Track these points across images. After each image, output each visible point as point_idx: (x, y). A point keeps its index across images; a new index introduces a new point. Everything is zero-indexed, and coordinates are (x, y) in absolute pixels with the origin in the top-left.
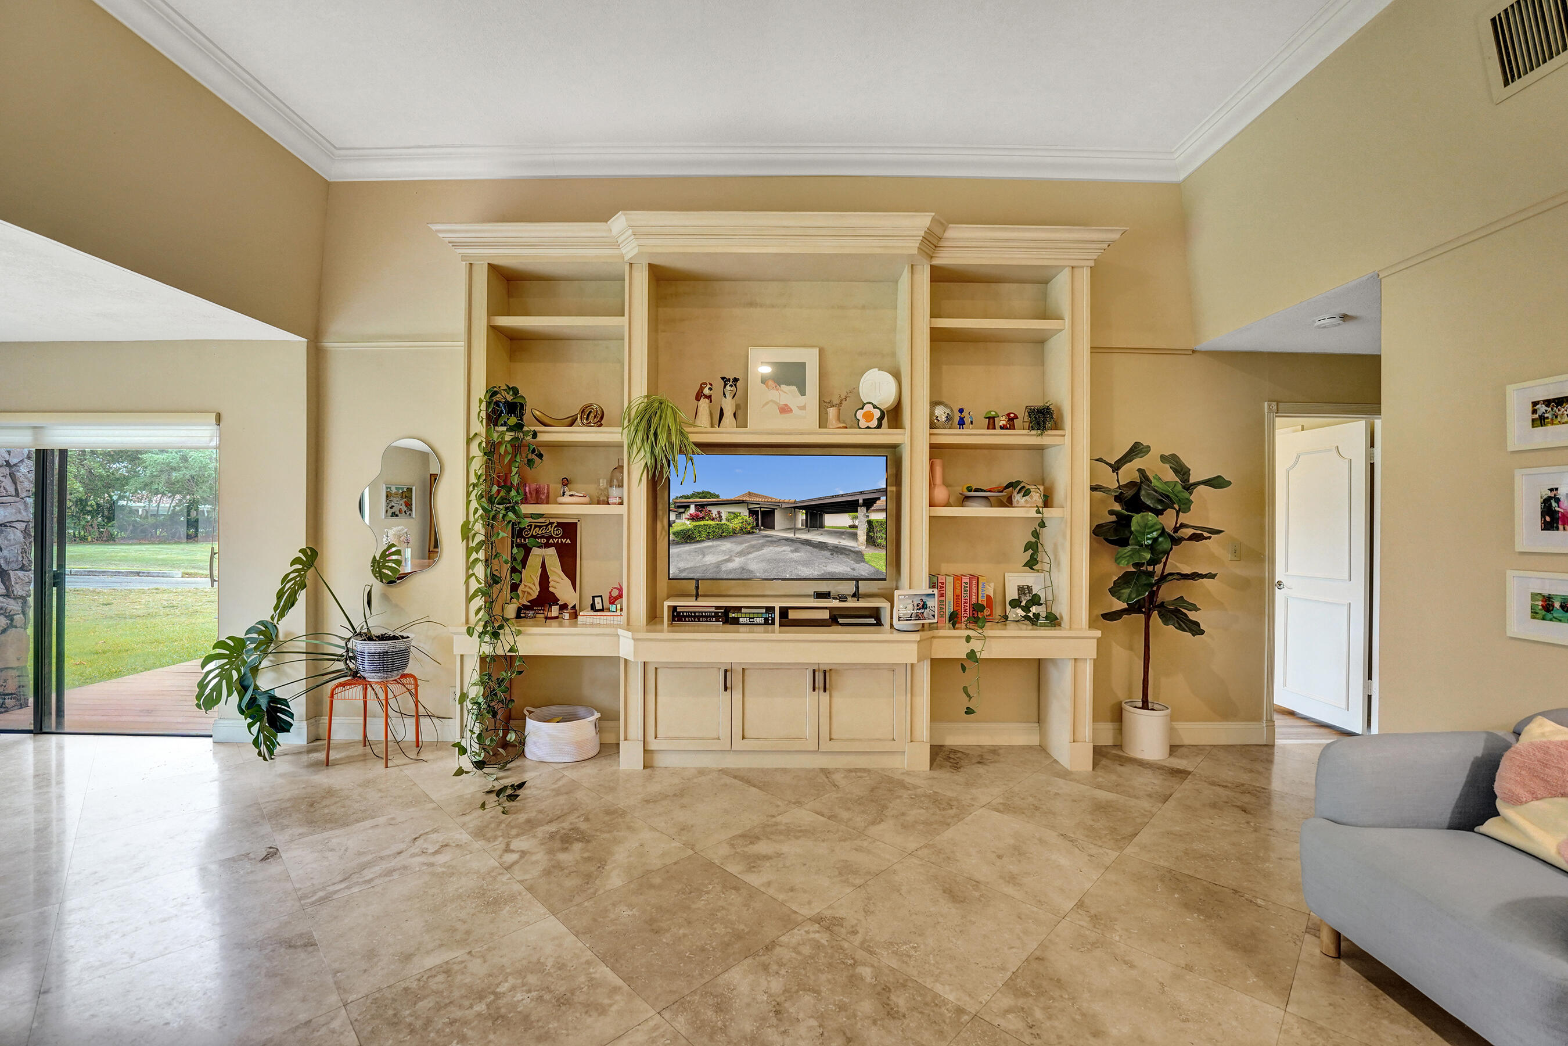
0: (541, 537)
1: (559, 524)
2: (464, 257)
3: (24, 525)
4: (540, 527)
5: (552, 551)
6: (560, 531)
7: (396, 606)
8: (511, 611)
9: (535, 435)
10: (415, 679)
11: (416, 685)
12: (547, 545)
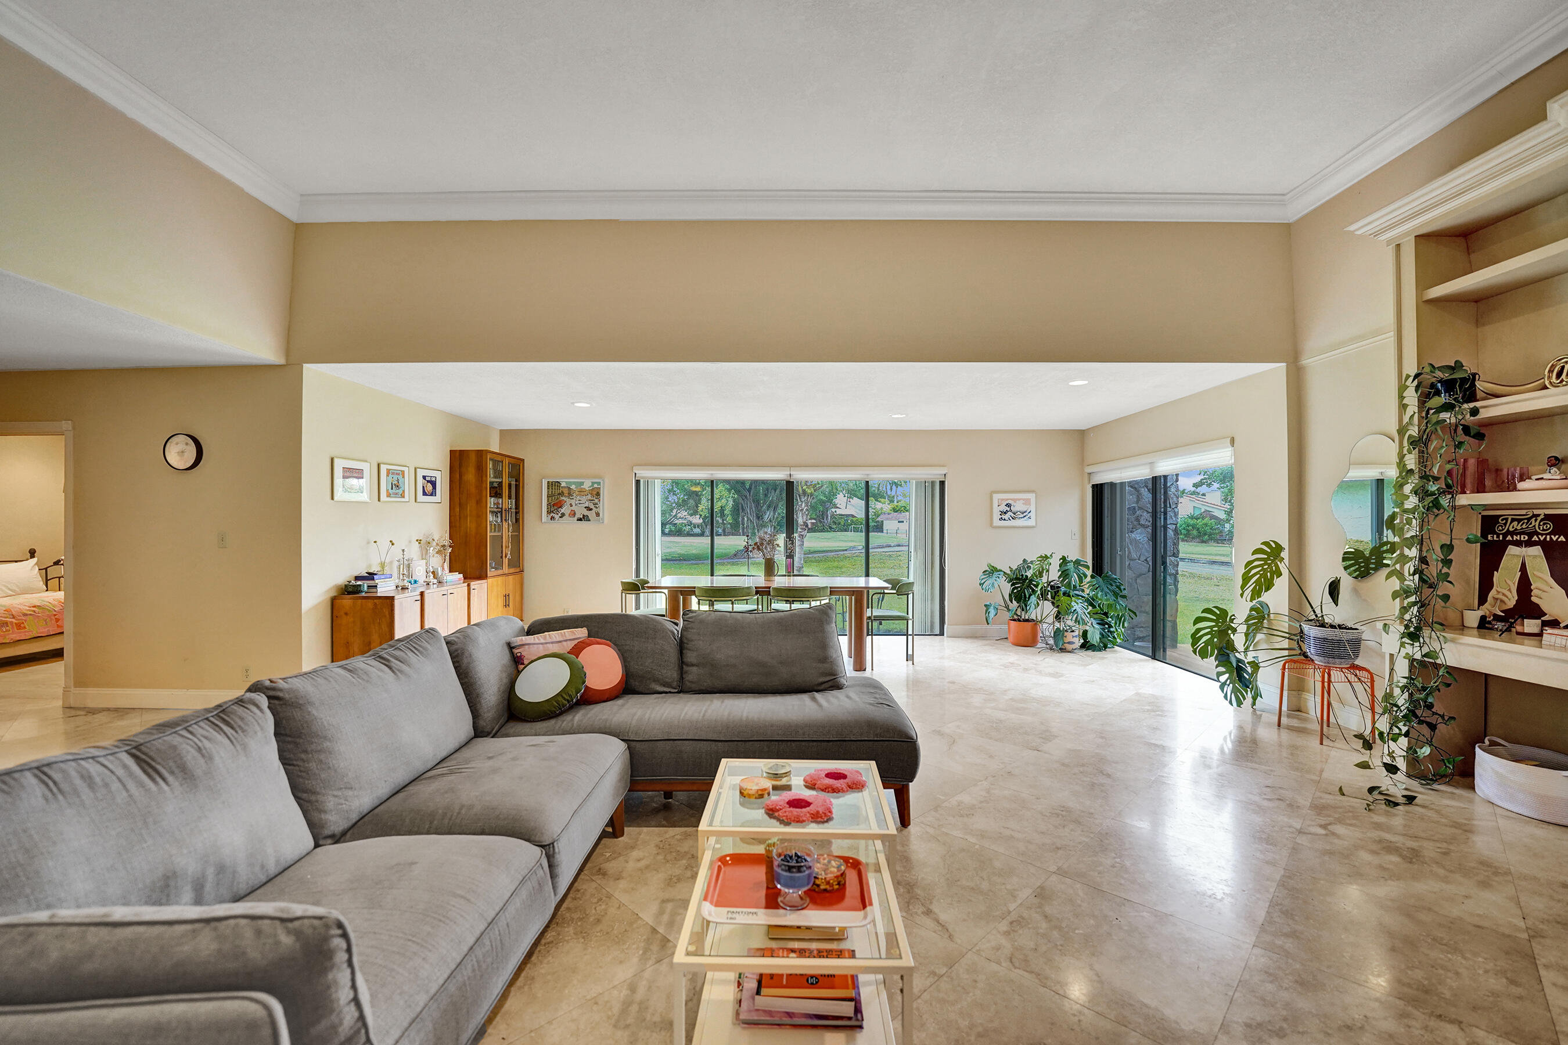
0: (1521, 534)
1: (1548, 517)
2: (1389, 243)
3: (1174, 526)
4: (1519, 521)
5: (1537, 550)
6: (1550, 526)
7: (1365, 600)
8: (1472, 618)
9: (1475, 412)
10: (1371, 674)
11: (1372, 681)
12: (1529, 544)
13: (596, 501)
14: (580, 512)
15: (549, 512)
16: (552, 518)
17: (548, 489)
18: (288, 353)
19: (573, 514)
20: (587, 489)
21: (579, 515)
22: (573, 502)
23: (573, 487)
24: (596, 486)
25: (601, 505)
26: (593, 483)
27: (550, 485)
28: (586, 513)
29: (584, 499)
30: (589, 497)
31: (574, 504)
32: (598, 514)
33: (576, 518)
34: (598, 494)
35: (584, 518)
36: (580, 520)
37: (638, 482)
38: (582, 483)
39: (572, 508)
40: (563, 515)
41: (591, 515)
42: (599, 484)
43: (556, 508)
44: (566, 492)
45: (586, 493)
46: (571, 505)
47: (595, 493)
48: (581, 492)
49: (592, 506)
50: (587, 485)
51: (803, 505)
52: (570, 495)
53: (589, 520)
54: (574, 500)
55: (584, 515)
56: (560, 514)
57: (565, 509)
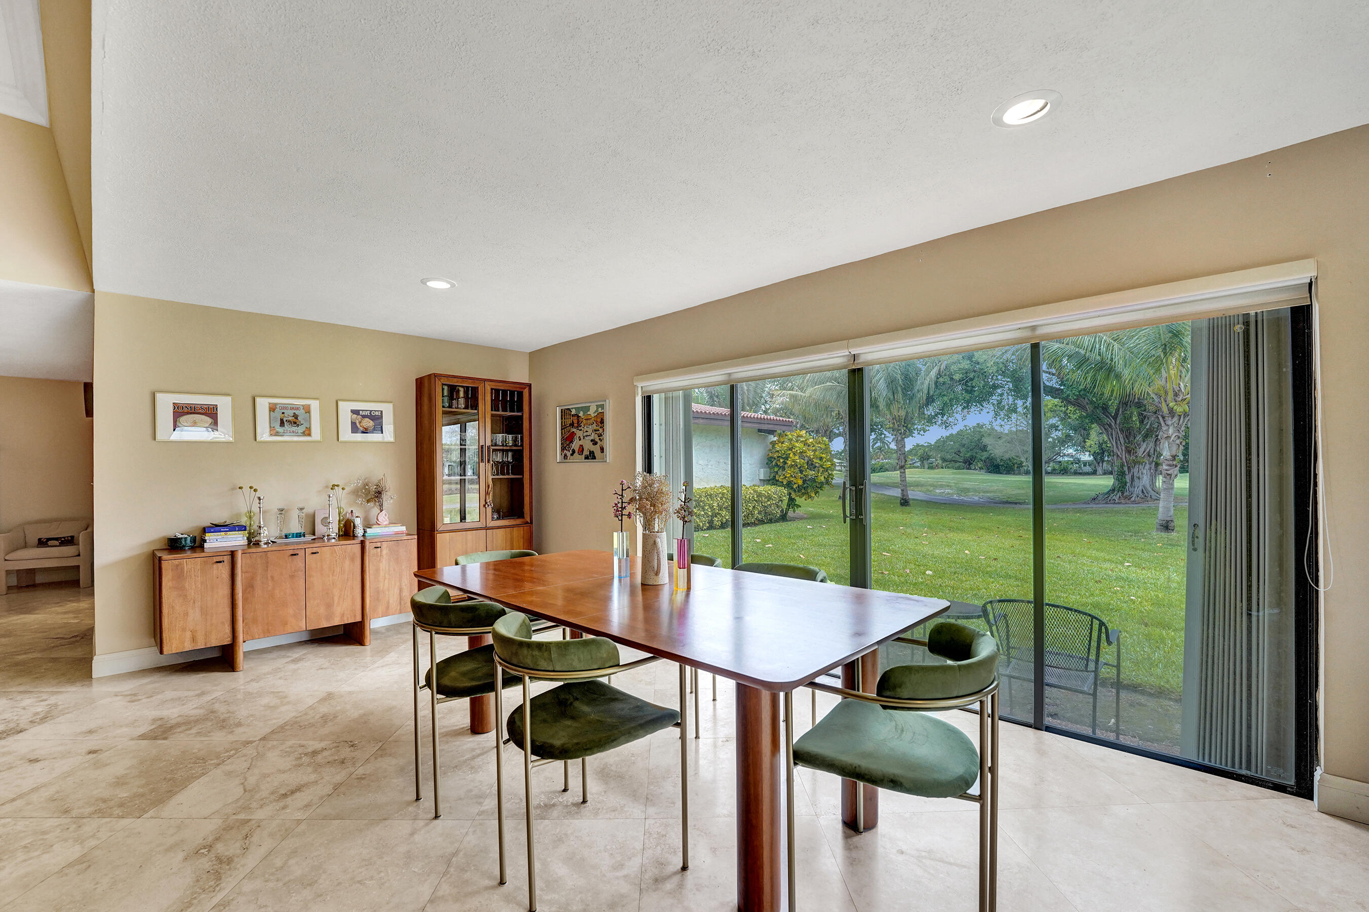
13: (601, 431)
15: (563, 449)
16: (566, 457)
17: (562, 418)
20: (593, 415)
22: (581, 434)
23: (581, 414)
24: (600, 410)
25: (605, 436)
26: (598, 406)
27: (565, 413)
28: (593, 448)
29: (590, 429)
30: (595, 426)
31: (582, 438)
32: (602, 450)
33: (583, 456)
34: (602, 422)
35: (591, 456)
36: (587, 458)
37: (648, 401)
38: (588, 408)
39: (581, 443)
40: (574, 452)
42: (603, 406)
43: (568, 442)
44: (575, 421)
45: (591, 421)
46: (580, 439)
47: (599, 420)
48: (588, 420)
49: (597, 439)
50: (592, 412)
51: (1171, 431)
52: (579, 425)
53: (595, 458)
54: (582, 432)
55: (590, 451)
56: (571, 452)
57: (575, 445)
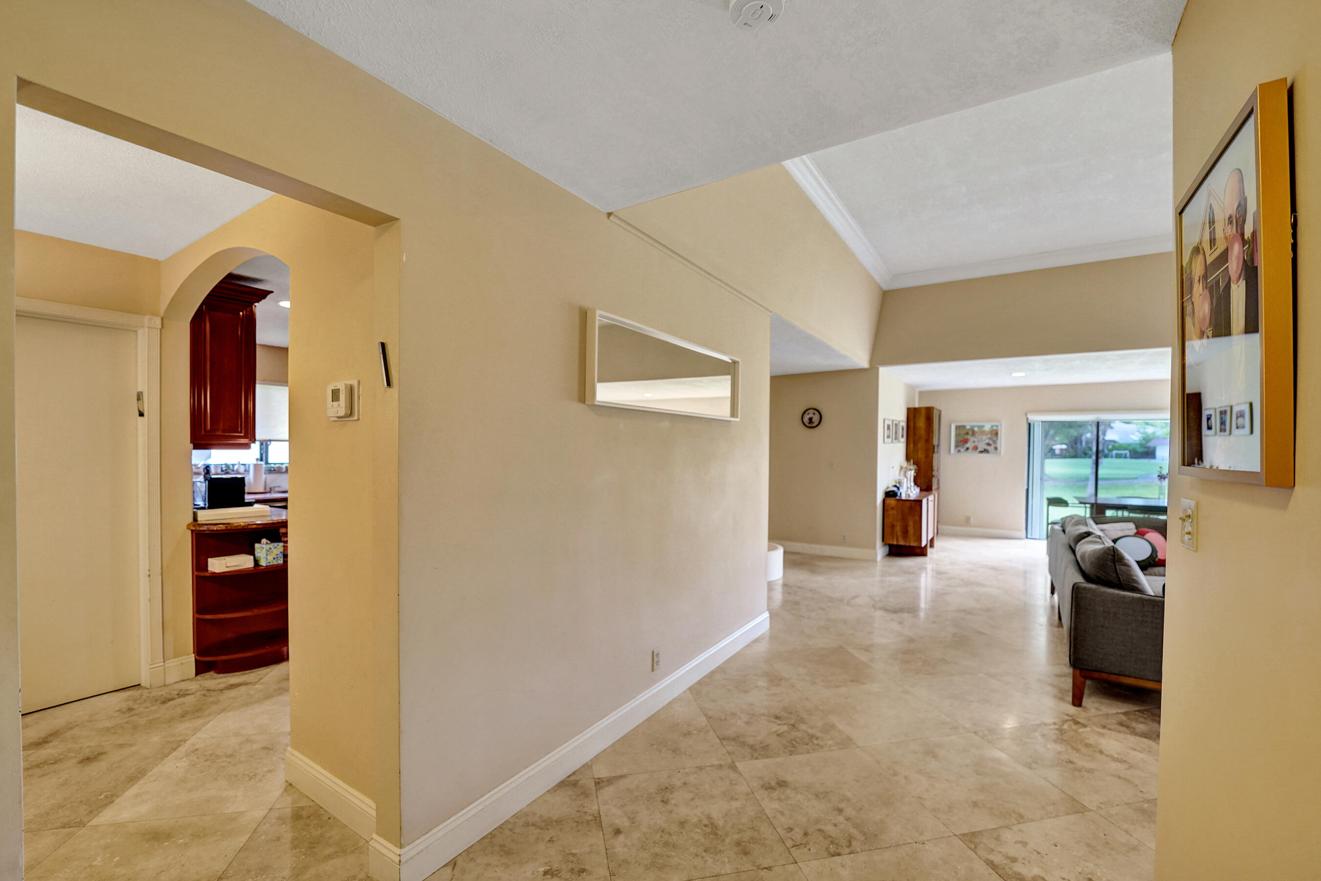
13: (995, 439)
14: (982, 446)
15: (957, 446)
16: (959, 451)
17: (957, 430)
18: (871, 361)
19: (976, 448)
20: (987, 430)
21: (980, 449)
22: (976, 440)
23: (976, 429)
24: (994, 428)
25: (999, 442)
26: (992, 426)
27: (958, 428)
28: (987, 447)
29: (984, 437)
30: (989, 436)
32: (996, 449)
33: (977, 451)
34: (997, 434)
35: (985, 451)
36: (981, 452)
37: (1030, 425)
38: (983, 426)
39: (975, 444)
40: (968, 449)
41: (991, 448)
42: (997, 426)
43: (962, 444)
44: (970, 433)
45: (986, 433)
46: (974, 442)
47: (994, 433)
48: (983, 432)
49: (991, 442)
50: (987, 427)
52: (973, 434)
53: (989, 453)
54: (977, 438)
55: (984, 449)
56: (965, 448)
57: (970, 445)
